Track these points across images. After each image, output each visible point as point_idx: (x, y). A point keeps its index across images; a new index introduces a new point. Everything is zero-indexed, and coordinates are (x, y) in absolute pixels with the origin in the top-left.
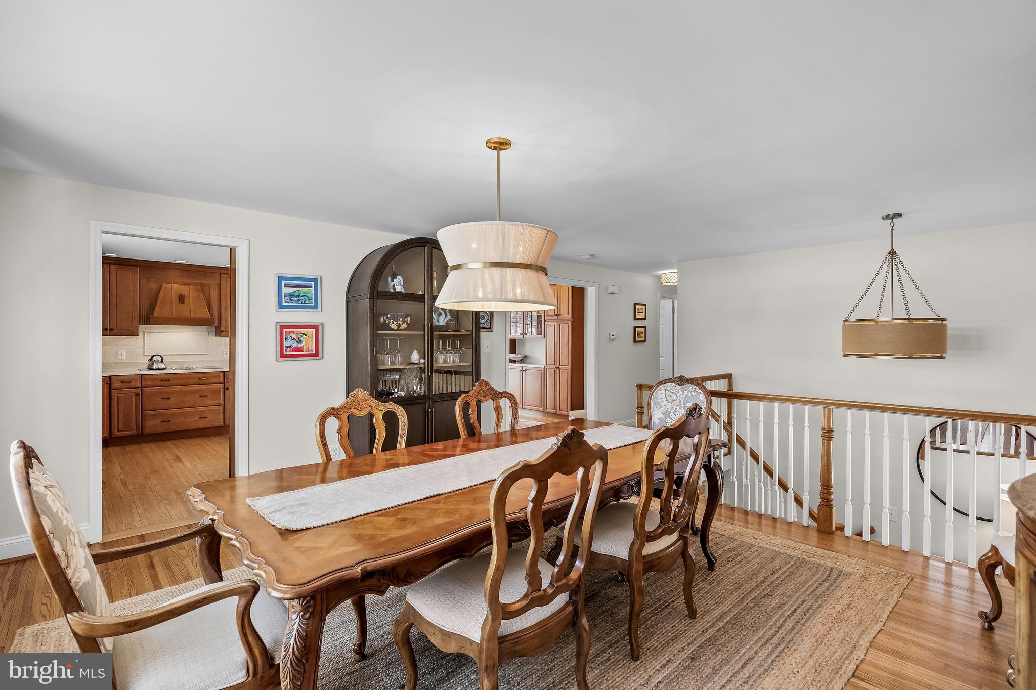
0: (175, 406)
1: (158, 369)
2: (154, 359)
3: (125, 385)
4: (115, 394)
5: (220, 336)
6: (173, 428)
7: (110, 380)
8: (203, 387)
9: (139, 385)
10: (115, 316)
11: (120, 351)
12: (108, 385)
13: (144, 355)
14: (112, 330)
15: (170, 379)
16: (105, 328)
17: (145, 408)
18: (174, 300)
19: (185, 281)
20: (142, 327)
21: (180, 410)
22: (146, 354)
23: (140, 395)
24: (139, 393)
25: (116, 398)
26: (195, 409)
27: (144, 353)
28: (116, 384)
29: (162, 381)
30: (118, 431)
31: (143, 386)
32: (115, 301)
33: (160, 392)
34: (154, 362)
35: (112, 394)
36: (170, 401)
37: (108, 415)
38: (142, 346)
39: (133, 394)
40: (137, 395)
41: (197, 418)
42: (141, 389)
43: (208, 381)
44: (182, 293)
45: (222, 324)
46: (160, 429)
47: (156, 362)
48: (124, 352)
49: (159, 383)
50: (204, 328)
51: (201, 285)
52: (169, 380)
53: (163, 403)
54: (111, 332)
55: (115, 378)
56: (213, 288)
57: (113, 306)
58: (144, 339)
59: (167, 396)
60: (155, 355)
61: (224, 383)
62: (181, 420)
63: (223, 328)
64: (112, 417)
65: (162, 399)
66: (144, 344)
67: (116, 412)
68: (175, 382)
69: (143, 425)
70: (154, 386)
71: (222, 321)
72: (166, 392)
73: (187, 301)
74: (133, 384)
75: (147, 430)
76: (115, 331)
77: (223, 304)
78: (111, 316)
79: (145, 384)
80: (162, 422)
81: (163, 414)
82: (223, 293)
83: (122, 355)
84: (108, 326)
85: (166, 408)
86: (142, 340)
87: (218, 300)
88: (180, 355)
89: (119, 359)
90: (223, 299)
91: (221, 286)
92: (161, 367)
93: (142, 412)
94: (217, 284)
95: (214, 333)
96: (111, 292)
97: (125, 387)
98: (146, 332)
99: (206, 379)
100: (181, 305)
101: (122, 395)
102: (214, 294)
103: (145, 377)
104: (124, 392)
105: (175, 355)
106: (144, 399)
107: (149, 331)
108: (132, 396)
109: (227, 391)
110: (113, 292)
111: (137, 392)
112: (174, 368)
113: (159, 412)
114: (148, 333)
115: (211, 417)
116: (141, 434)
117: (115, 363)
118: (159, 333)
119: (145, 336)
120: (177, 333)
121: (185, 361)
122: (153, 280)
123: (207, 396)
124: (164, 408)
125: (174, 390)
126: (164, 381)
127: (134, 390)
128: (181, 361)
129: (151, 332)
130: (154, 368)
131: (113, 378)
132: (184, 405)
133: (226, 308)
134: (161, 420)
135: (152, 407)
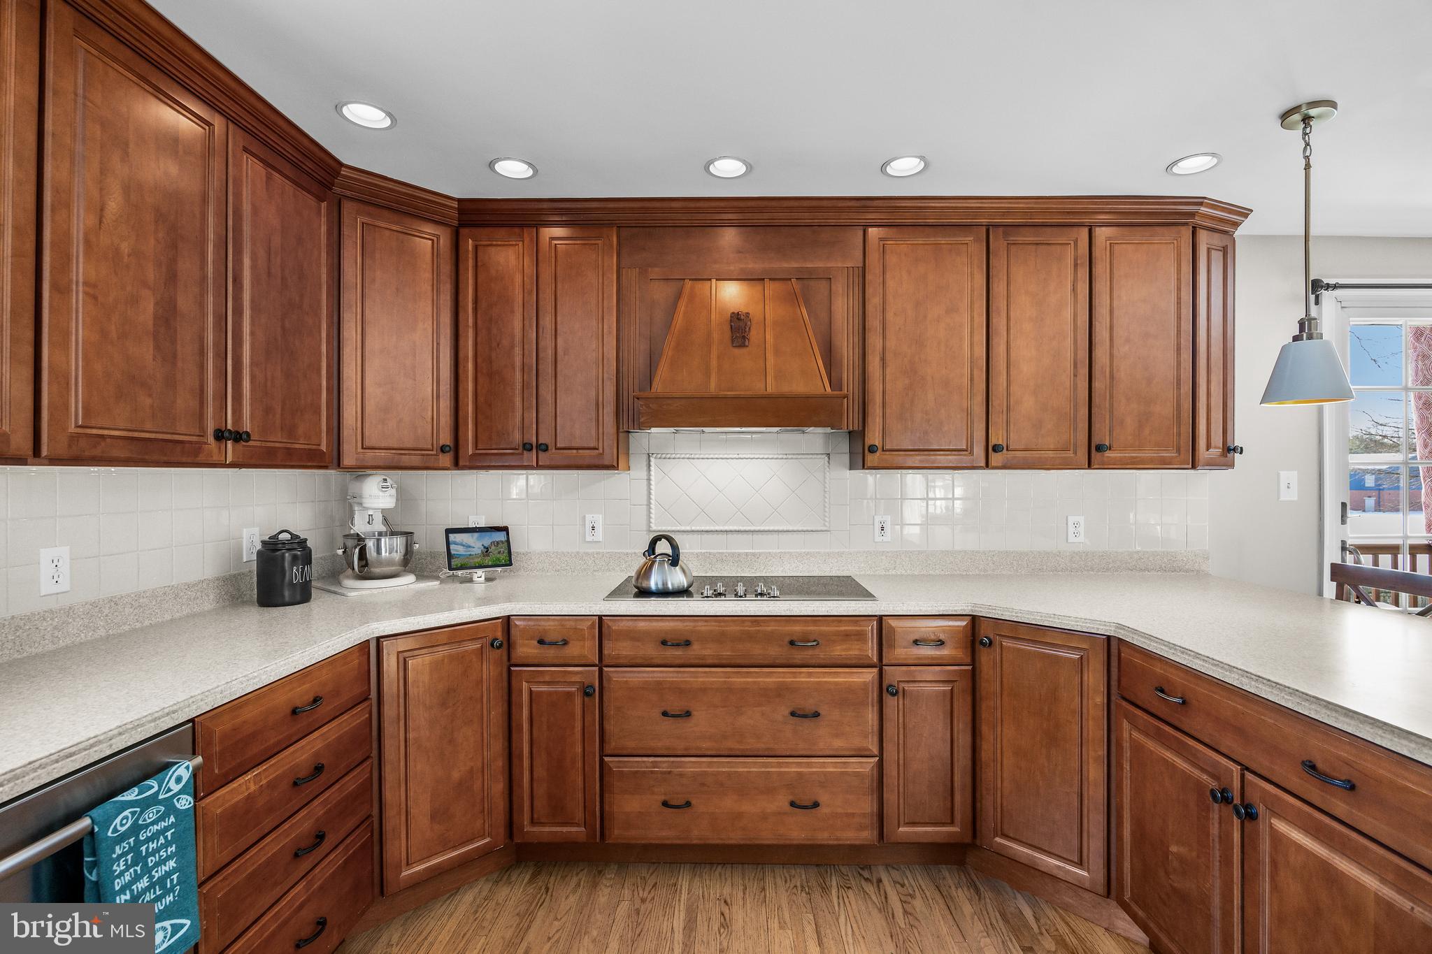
0: (705, 745)
1: (664, 593)
2: (655, 552)
3: (550, 653)
4: (523, 684)
5: (863, 468)
6: (700, 833)
7: (506, 633)
8: (804, 677)
9: (593, 654)
10: (550, 398)
11: (589, 517)
12: (500, 651)
13: (650, 530)
14: (543, 448)
15: (692, 639)
16: (526, 440)
17: (611, 746)
18: (715, 336)
19: (752, 266)
20: (649, 439)
21: (723, 766)
22: (654, 528)
23: (597, 694)
24: (592, 686)
25: (526, 697)
26: (772, 766)
28: (526, 649)
29: (666, 642)
30: (533, 822)
31: (606, 661)
32: (550, 352)
33: (659, 688)
34: (655, 561)
35: (515, 682)
36: (688, 725)
39: (573, 689)
40: (587, 692)
41: (781, 802)
42: (601, 672)
43: (821, 654)
44: (745, 309)
45: (870, 420)
46: (661, 833)
47: (662, 563)
48: (599, 519)
49: (655, 652)
50: (815, 437)
51: (805, 277)
52: (688, 642)
53: (667, 733)
54: (543, 456)
55: (522, 623)
56: (839, 286)
57: (547, 368)
58: (649, 480)
59: (676, 705)
60: (661, 536)
61: (880, 665)
62: (729, 803)
63: (874, 437)
65: (665, 714)
66: (649, 493)
67: (526, 749)
68: (708, 651)
69: (607, 808)
70: (640, 660)
71: (870, 409)
72: (679, 690)
73: (754, 335)
74: (573, 650)
75: (616, 832)
76: (552, 452)
77: (874, 341)
78: (540, 401)
79: (609, 655)
80: (665, 804)
81: (670, 773)
82: (874, 302)
83: (593, 528)
84: (532, 434)
85: (679, 753)
86: (645, 482)
87: (856, 328)
88: (746, 531)
89: (587, 540)
90: (874, 322)
91: (869, 277)
92: (670, 586)
93: (603, 759)
94: (856, 270)
95: (846, 458)
96: (541, 322)
97: (550, 661)
98: (654, 455)
99: (814, 644)
100: (737, 351)
101: (544, 688)
102: (843, 307)
103: (609, 627)
104: (547, 678)
105: (731, 531)
106: (610, 711)
107: (662, 454)
108: (569, 695)
109: (890, 702)
110: (547, 321)
111: (587, 683)
112: (710, 593)
113: (655, 764)
114: (660, 458)
115: (831, 803)
116: (598, 840)
117: (578, 553)
118: (688, 458)
119: (652, 468)
120: (737, 457)
121: (760, 554)
122: (655, 272)
123: (819, 715)
124: (671, 753)
125: (703, 683)
126: (669, 643)
127: (577, 673)
128: (747, 554)
129: (668, 456)
130: (650, 588)
131: (517, 623)
132: (738, 746)
133: (883, 359)
134: (663, 798)
135: (631, 744)
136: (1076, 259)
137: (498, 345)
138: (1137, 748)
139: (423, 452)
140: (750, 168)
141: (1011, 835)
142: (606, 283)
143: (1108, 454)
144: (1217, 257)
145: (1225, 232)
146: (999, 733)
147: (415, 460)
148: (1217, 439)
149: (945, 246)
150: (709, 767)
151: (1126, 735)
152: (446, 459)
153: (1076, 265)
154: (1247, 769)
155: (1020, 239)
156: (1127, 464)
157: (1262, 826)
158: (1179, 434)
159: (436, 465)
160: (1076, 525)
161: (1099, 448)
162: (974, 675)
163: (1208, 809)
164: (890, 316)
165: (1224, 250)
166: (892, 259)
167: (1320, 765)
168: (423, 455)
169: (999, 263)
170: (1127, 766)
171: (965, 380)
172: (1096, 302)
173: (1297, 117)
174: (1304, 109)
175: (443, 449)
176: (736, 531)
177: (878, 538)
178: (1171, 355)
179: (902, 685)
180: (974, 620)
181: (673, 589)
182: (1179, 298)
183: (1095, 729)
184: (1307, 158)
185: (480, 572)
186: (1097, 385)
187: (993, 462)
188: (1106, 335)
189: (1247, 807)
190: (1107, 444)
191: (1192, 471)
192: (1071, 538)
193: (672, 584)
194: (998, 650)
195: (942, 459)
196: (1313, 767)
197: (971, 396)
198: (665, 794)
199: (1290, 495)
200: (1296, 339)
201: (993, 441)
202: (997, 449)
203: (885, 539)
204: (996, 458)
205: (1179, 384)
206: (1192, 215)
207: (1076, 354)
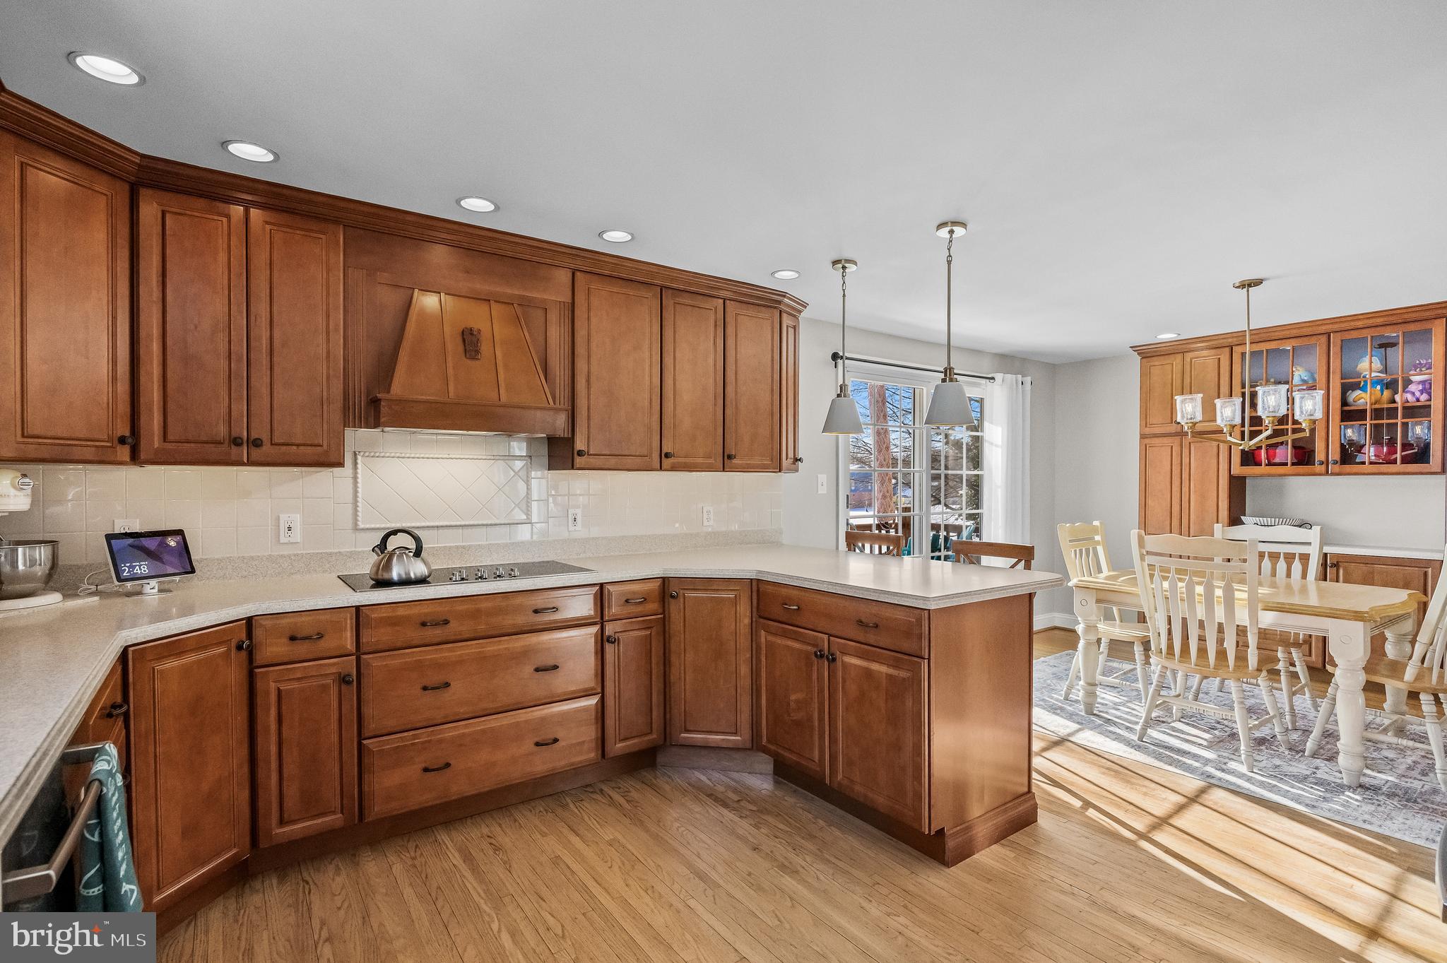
0: (463, 712)
1: (406, 582)
2: (390, 547)
3: (302, 649)
4: (269, 685)
5: (570, 469)
6: (459, 787)
7: (250, 635)
9: (350, 645)
10: (265, 391)
11: (284, 518)
12: (244, 654)
13: (356, 528)
14: (257, 443)
15: (450, 619)
16: (234, 434)
17: (371, 726)
18: (450, 347)
19: (478, 286)
20: (356, 437)
21: (481, 725)
22: (361, 525)
23: (352, 682)
24: (349, 675)
25: (273, 697)
26: (521, 717)
27: (356, 524)
28: (272, 648)
29: (424, 624)
30: (282, 822)
31: (364, 649)
32: (266, 342)
33: (419, 666)
34: (392, 554)
35: (259, 685)
36: (446, 695)
37: (246, 769)
38: (350, 498)
39: (329, 681)
40: (344, 680)
41: (528, 745)
42: (358, 661)
43: (558, 618)
44: (475, 325)
45: (578, 430)
46: (421, 798)
47: (400, 556)
48: (296, 521)
49: (415, 635)
51: (525, 303)
52: (446, 622)
53: (427, 706)
54: (256, 452)
55: (267, 623)
56: (553, 316)
57: (261, 357)
58: (355, 478)
59: (434, 678)
60: (395, 532)
61: (601, 622)
62: (484, 757)
63: (581, 444)
64: (261, 774)
65: (425, 688)
66: (356, 492)
67: (273, 749)
68: (465, 628)
69: (366, 788)
70: (399, 644)
71: (578, 420)
72: (438, 666)
73: (485, 348)
74: (327, 644)
75: (376, 807)
76: (267, 448)
77: (581, 365)
78: (252, 392)
79: (368, 643)
80: (426, 770)
81: (429, 741)
82: (581, 334)
83: (289, 529)
84: (243, 428)
85: (439, 721)
86: (351, 481)
87: (566, 350)
88: (456, 526)
89: (281, 541)
90: (581, 350)
91: (577, 312)
92: (412, 576)
93: (361, 742)
94: (566, 305)
95: (546, 460)
96: (253, 309)
97: (303, 657)
98: (362, 454)
99: (555, 610)
100: (469, 362)
101: (296, 685)
102: (556, 334)
103: (367, 616)
104: (299, 675)
105: (442, 527)
106: (368, 694)
107: (370, 452)
108: (325, 688)
109: (609, 648)
110: (261, 308)
111: (344, 672)
112: (458, 578)
113: (415, 737)
114: (368, 456)
115: (568, 737)
116: (356, 822)
117: (270, 556)
118: (398, 457)
119: (359, 466)
120: (447, 456)
121: (470, 546)
122: (384, 277)
123: (558, 667)
124: (431, 723)
125: (460, 656)
126: (428, 624)
127: (334, 664)
128: (457, 547)
129: (377, 454)
130: (392, 579)
131: (264, 623)
132: (491, 705)
133: (588, 381)
134: (423, 765)
135: (391, 723)
136: (716, 322)
137: (196, 328)
138: (770, 646)
139: (97, 444)
140: (497, 208)
141: (692, 729)
142: (331, 279)
143: (735, 461)
144: (791, 331)
145: (794, 316)
146: (683, 660)
147: (89, 453)
148: (791, 455)
149: (633, 297)
150: (465, 729)
151: (763, 640)
152: (124, 452)
153: (716, 326)
154: (831, 635)
155: (681, 300)
156: (744, 468)
157: (839, 663)
158: (772, 448)
159: (112, 459)
160: (708, 512)
161: (730, 457)
162: (664, 623)
163: (812, 665)
164: (593, 345)
165: (794, 328)
166: (595, 301)
167: (863, 620)
168: (96, 447)
169: (668, 315)
170: (763, 659)
171: (647, 403)
172: (728, 354)
173: (840, 266)
174: (843, 262)
175: (122, 441)
176: (447, 526)
177: (572, 528)
178: (768, 394)
179: (617, 635)
180: (665, 580)
181: (415, 578)
182: (772, 357)
183: (744, 642)
184: (844, 290)
185: (153, 582)
186: (728, 412)
187: (664, 466)
188: (733, 378)
189: (832, 655)
190: (734, 454)
191: (780, 473)
192: (706, 523)
193: (415, 574)
194: (682, 600)
195: (629, 461)
196: (861, 622)
197: (651, 414)
198: (425, 762)
199: (823, 490)
200: (839, 396)
201: (665, 450)
202: (667, 455)
203: (577, 528)
204: (666, 462)
205: (772, 415)
206: (780, 302)
207: (716, 389)
